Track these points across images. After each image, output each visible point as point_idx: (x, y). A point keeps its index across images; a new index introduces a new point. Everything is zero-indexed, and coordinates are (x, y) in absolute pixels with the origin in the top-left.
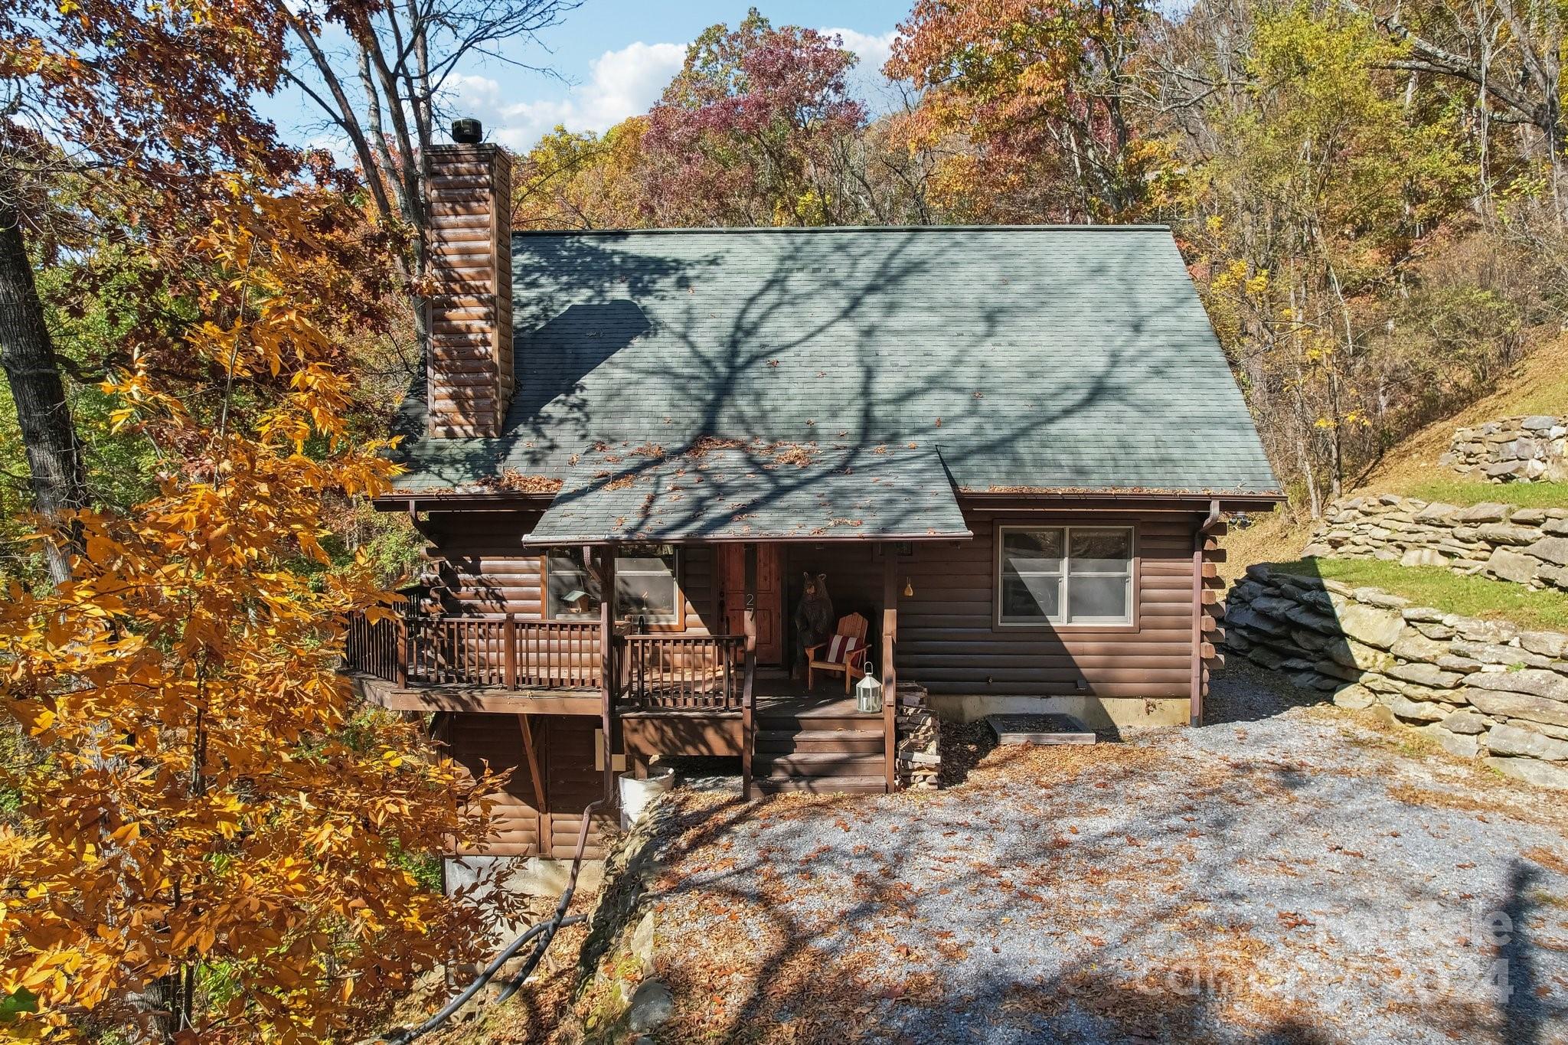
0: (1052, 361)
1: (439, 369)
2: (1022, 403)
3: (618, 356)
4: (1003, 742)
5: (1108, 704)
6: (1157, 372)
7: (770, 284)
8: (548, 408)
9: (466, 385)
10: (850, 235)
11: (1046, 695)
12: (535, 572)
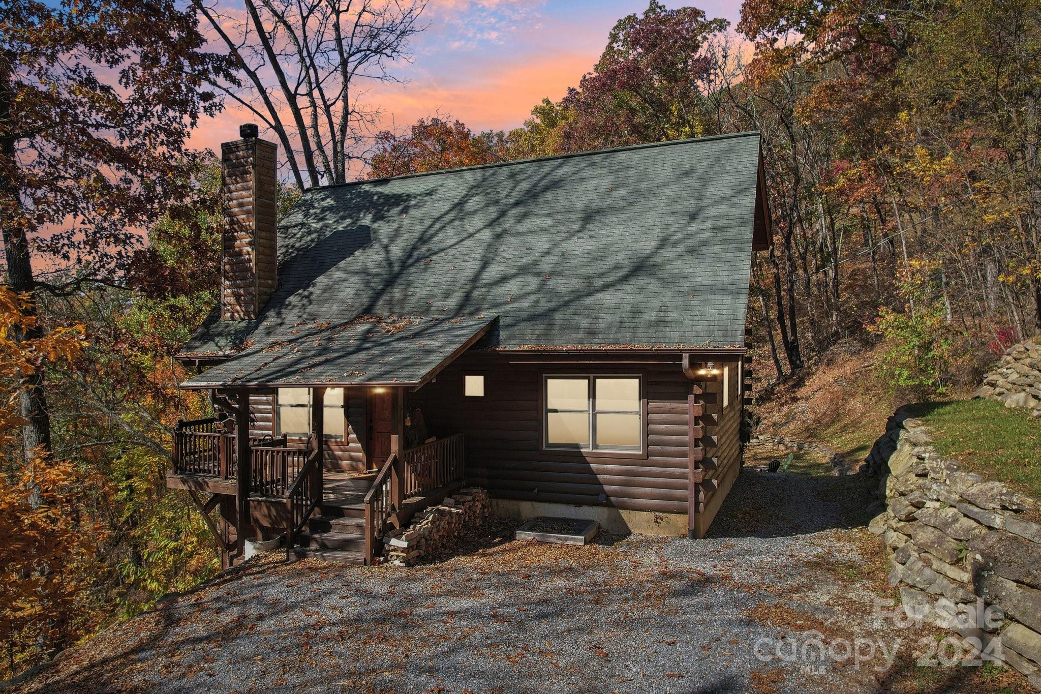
0: (615, 248)
1: (227, 278)
2: (576, 281)
3: (343, 263)
4: (517, 538)
5: (624, 514)
6: (692, 251)
7: (455, 206)
8: (291, 299)
9: (240, 288)
10: (522, 166)
11: (579, 504)
12: (269, 404)
